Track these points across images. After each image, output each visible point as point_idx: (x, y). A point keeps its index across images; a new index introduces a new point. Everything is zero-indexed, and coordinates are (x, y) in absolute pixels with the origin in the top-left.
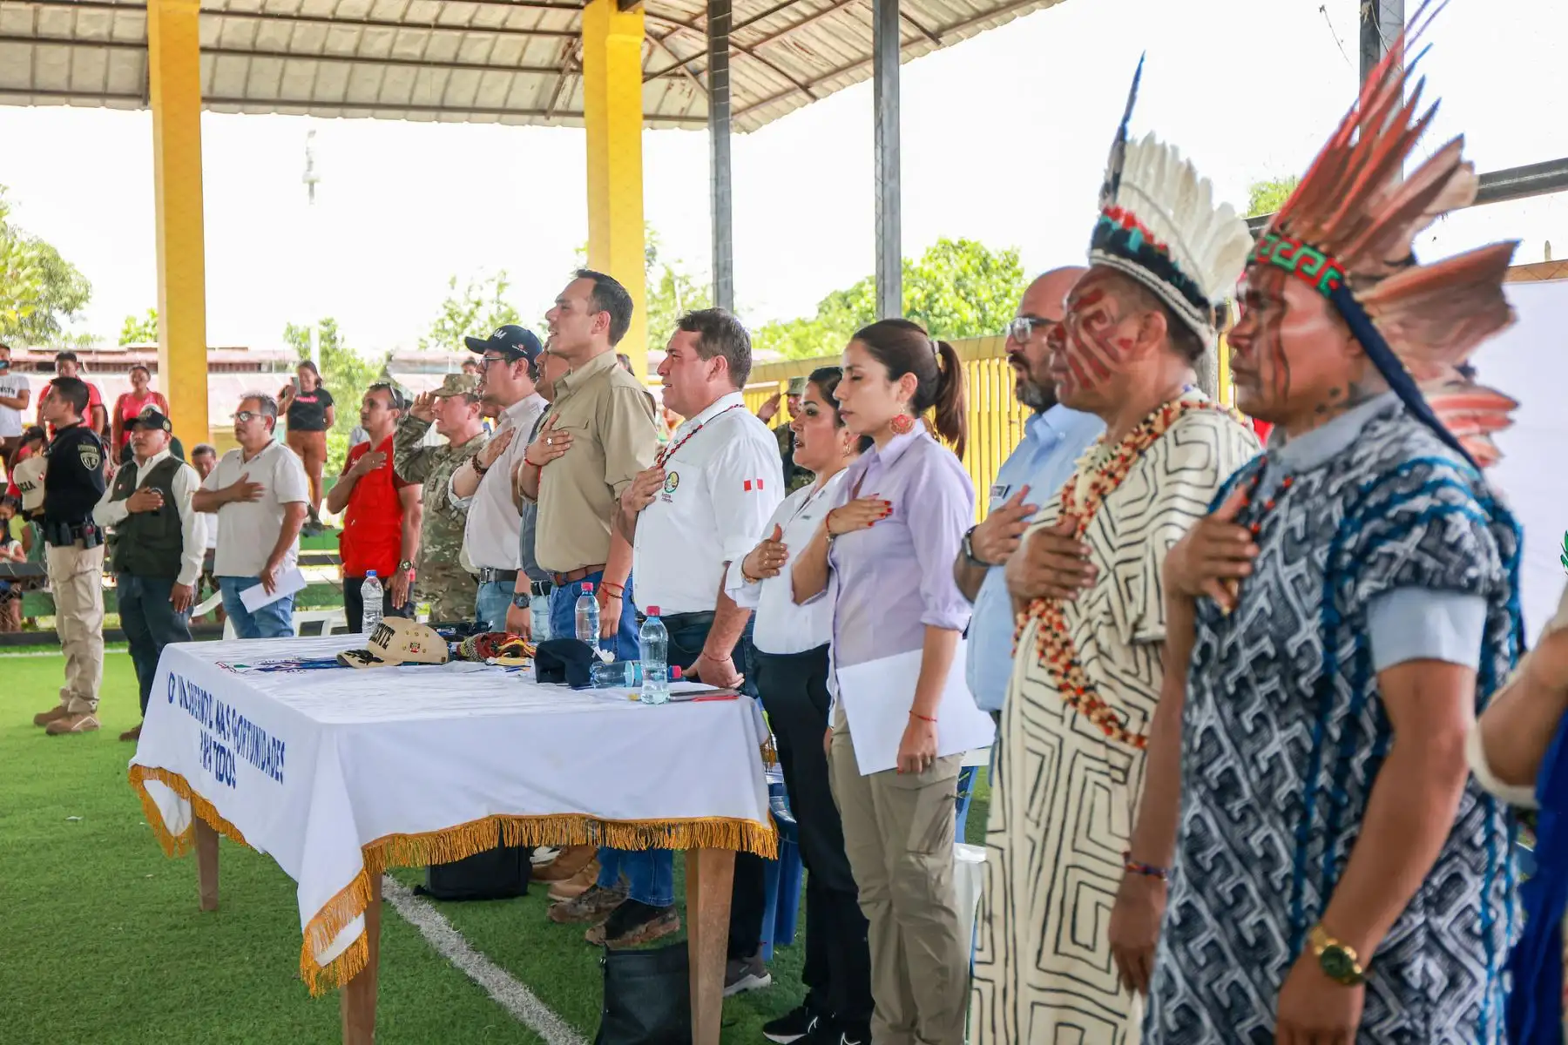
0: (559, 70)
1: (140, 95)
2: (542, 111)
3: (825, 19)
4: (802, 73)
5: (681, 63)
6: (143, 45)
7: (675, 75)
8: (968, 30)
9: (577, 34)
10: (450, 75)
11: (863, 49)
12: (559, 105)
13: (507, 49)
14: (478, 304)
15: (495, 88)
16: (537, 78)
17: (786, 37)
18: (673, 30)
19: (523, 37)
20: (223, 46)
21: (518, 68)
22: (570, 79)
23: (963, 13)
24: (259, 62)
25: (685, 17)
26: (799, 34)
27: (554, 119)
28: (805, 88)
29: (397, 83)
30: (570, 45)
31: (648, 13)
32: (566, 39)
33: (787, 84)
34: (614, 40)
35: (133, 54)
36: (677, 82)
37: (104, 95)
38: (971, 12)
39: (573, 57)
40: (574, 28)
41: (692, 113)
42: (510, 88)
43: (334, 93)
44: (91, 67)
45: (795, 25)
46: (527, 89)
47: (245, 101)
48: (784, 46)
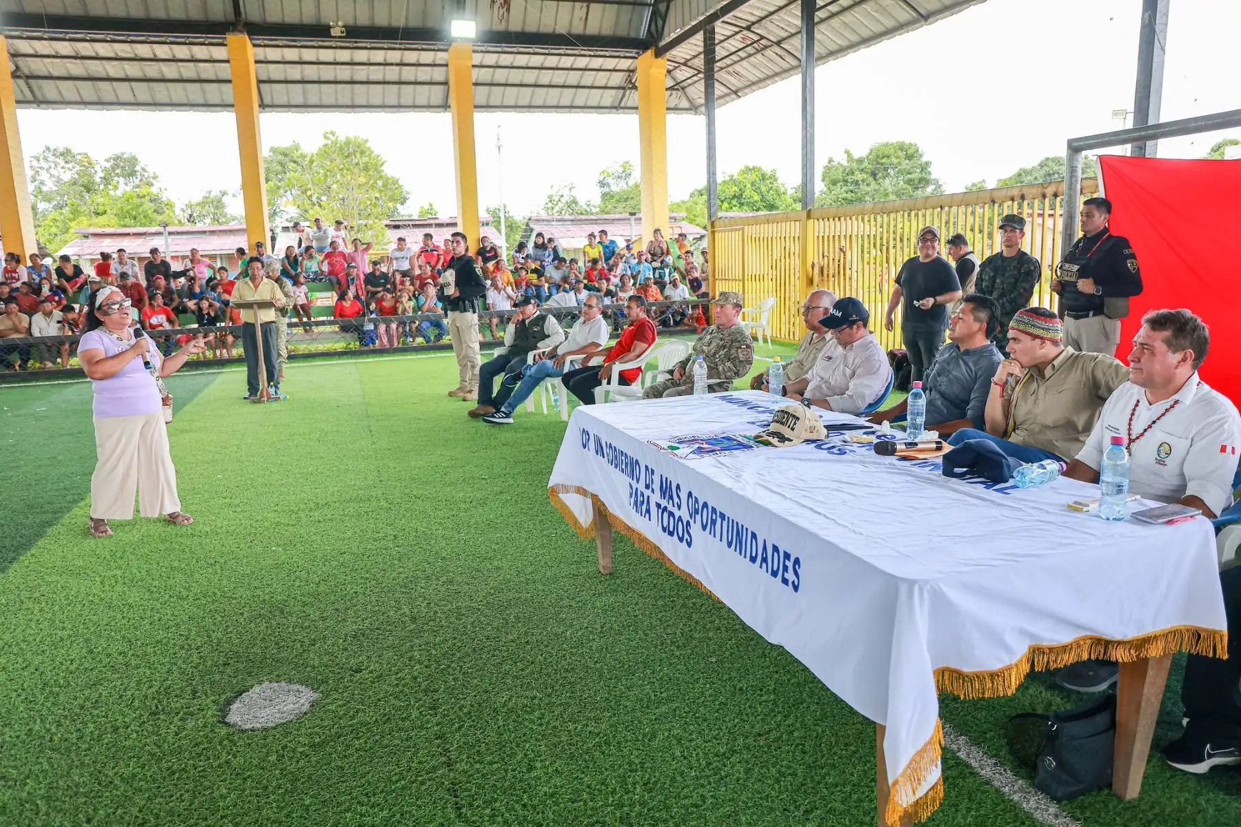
0: (623, 88)
1: (445, 106)
2: (616, 107)
3: (752, 59)
4: (734, 85)
5: (677, 84)
6: (446, 83)
7: (675, 89)
8: (823, 61)
9: (633, 71)
10: (576, 92)
11: (767, 73)
12: (622, 105)
13: (601, 78)
14: (562, 196)
15: (595, 97)
16: (614, 92)
17: (730, 69)
18: (676, 68)
19: (608, 73)
20: (479, 82)
21: (606, 88)
22: (628, 92)
23: (821, 52)
24: (494, 88)
25: (683, 61)
26: (737, 67)
27: (620, 111)
28: (736, 92)
29: (553, 96)
30: (629, 76)
31: (668, 60)
32: (627, 74)
33: (729, 91)
34: (654, 71)
35: (441, 87)
36: (674, 92)
37: (429, 107)
38: (827, 51)
39: (630, 81)
40: (631, 68)
41: (680, 106)
42: (601, 97)
43: (526, 102)
44: (423, 94)
45: (736, 62)
46: (609, 97)
47: (487, 107)
48: (729, 73)
